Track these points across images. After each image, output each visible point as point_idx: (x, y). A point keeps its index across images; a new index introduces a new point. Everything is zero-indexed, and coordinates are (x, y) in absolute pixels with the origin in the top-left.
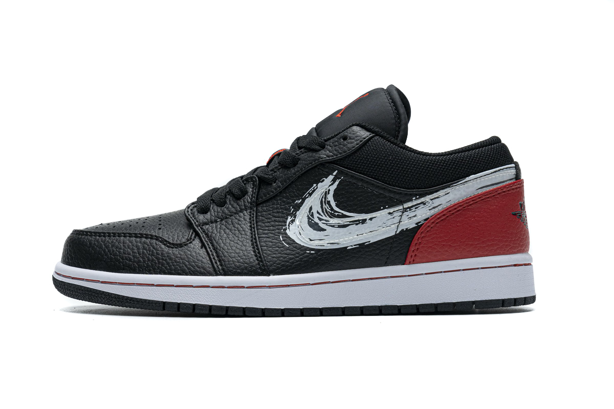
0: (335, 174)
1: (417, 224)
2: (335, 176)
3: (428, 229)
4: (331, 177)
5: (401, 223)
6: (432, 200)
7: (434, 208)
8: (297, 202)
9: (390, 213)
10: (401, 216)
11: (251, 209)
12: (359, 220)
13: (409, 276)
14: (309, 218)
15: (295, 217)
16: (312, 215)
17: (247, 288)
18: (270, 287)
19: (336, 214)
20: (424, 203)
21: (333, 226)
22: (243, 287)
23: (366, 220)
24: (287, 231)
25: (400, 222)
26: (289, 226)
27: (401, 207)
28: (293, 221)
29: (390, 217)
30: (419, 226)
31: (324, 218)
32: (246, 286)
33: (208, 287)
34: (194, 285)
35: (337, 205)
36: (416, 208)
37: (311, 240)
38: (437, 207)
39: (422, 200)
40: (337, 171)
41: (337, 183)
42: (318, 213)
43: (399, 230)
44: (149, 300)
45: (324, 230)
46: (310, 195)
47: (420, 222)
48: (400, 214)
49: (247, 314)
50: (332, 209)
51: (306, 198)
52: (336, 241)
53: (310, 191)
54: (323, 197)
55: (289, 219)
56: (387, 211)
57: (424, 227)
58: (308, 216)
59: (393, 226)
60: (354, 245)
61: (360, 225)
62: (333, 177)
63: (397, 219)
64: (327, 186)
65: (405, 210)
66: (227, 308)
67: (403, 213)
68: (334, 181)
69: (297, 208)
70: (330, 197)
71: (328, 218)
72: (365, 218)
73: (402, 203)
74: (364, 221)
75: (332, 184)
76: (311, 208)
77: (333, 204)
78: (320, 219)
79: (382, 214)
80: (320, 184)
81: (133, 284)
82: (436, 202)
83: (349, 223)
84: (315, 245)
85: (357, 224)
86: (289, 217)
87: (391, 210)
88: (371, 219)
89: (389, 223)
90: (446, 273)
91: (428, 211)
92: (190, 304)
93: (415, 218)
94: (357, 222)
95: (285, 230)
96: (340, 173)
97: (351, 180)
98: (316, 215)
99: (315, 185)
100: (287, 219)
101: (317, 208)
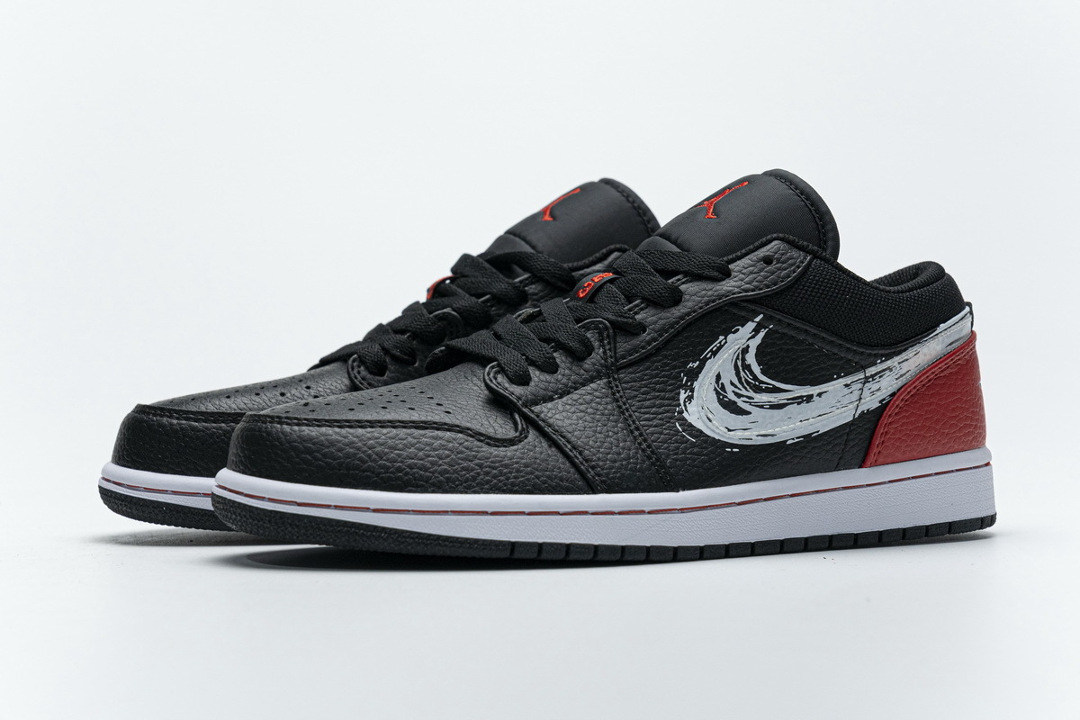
0: (758, 319)
1: (881, 402)
2: (758, 323)
3: (897, 410)
4: (751, 326)
5: (862, 401)
6: (899, 363)
7: (902, 376)
8: (690, 365)
9: (847, 385)
10: (862, 389)
11: (609, 377)
12: (801, 397)
13: (868, 485)
14: (718, 394)
15: (692, 391)
16: (723, 388)
17: (650, 513)
18: (682, 510)
19: (764, 386)
20: (890, 369)
21: (762, 407)
22: (642, 512)
23: (811, 396)
24: (685, 415)
25: (860, 399)
26: (685, 405)
27: (861, 376)
28: (690, 398)
29: (847, 391)
30: (884, 406)
31: (743, 392)
32: (647, 509)
33: (585, 513)
34: (561, 511)
35: (763, 372)
36: (880, 377)
37: (729, 430)
38: (905, 374)
39: (889, 363)
40: (761, 316)
41: (762, 334)
42: (732, 384)
43: (859, 412)
44: (484, 541)
45: (748, 413)
46: (714, 353)
47: (884, 400)
48: (860, 386)
49: (654, 558)
50: (755, 378)
51: (706, 359)
52: (770, 432)
53: (713, 347)
54: (737, 358)
55: (683, 396)
56: (842, 381)
57: (891, 407)
58: (715, 389)
59: (851, 406)
60: (797, 438)
61: (804, 405)
62: (755, 324)
63: (857, 393)
64: (744, 338)
65: (866, 380)
66: (623, 548)
67: (864, 384)
68: (756, 331)
69: (694, 375)
70: (751, 358)
71: (751, 393)
72: (811, 393)
73: (864, 368)
74: (809, 398)
75: (753, 337)
76: (718, 377)
77: (756, 369)
78: (739, 396)
79: (834, 387)
80: (731, 337)
81: (446, 513)
82: (905, 367)
83: (786, 401)
84: (736, 438)
85: (799, 403)
86: (682, 392)
87: (848, 380)
88: (820, 395)
89: (846, 401)
90: (918, 480)
91: (895, 381)
92: (561, 544)
93: (878, 393)
94: (800, 400)
95: (681, 412)
96: (768, 319)
97: (785, 331)
98: (729, 388)
99: (721, 338)
100: (679, 393)
101: (729, 376)
